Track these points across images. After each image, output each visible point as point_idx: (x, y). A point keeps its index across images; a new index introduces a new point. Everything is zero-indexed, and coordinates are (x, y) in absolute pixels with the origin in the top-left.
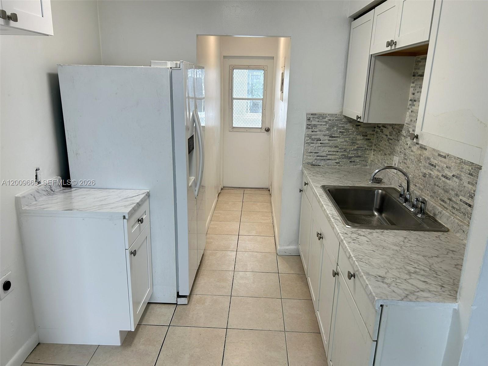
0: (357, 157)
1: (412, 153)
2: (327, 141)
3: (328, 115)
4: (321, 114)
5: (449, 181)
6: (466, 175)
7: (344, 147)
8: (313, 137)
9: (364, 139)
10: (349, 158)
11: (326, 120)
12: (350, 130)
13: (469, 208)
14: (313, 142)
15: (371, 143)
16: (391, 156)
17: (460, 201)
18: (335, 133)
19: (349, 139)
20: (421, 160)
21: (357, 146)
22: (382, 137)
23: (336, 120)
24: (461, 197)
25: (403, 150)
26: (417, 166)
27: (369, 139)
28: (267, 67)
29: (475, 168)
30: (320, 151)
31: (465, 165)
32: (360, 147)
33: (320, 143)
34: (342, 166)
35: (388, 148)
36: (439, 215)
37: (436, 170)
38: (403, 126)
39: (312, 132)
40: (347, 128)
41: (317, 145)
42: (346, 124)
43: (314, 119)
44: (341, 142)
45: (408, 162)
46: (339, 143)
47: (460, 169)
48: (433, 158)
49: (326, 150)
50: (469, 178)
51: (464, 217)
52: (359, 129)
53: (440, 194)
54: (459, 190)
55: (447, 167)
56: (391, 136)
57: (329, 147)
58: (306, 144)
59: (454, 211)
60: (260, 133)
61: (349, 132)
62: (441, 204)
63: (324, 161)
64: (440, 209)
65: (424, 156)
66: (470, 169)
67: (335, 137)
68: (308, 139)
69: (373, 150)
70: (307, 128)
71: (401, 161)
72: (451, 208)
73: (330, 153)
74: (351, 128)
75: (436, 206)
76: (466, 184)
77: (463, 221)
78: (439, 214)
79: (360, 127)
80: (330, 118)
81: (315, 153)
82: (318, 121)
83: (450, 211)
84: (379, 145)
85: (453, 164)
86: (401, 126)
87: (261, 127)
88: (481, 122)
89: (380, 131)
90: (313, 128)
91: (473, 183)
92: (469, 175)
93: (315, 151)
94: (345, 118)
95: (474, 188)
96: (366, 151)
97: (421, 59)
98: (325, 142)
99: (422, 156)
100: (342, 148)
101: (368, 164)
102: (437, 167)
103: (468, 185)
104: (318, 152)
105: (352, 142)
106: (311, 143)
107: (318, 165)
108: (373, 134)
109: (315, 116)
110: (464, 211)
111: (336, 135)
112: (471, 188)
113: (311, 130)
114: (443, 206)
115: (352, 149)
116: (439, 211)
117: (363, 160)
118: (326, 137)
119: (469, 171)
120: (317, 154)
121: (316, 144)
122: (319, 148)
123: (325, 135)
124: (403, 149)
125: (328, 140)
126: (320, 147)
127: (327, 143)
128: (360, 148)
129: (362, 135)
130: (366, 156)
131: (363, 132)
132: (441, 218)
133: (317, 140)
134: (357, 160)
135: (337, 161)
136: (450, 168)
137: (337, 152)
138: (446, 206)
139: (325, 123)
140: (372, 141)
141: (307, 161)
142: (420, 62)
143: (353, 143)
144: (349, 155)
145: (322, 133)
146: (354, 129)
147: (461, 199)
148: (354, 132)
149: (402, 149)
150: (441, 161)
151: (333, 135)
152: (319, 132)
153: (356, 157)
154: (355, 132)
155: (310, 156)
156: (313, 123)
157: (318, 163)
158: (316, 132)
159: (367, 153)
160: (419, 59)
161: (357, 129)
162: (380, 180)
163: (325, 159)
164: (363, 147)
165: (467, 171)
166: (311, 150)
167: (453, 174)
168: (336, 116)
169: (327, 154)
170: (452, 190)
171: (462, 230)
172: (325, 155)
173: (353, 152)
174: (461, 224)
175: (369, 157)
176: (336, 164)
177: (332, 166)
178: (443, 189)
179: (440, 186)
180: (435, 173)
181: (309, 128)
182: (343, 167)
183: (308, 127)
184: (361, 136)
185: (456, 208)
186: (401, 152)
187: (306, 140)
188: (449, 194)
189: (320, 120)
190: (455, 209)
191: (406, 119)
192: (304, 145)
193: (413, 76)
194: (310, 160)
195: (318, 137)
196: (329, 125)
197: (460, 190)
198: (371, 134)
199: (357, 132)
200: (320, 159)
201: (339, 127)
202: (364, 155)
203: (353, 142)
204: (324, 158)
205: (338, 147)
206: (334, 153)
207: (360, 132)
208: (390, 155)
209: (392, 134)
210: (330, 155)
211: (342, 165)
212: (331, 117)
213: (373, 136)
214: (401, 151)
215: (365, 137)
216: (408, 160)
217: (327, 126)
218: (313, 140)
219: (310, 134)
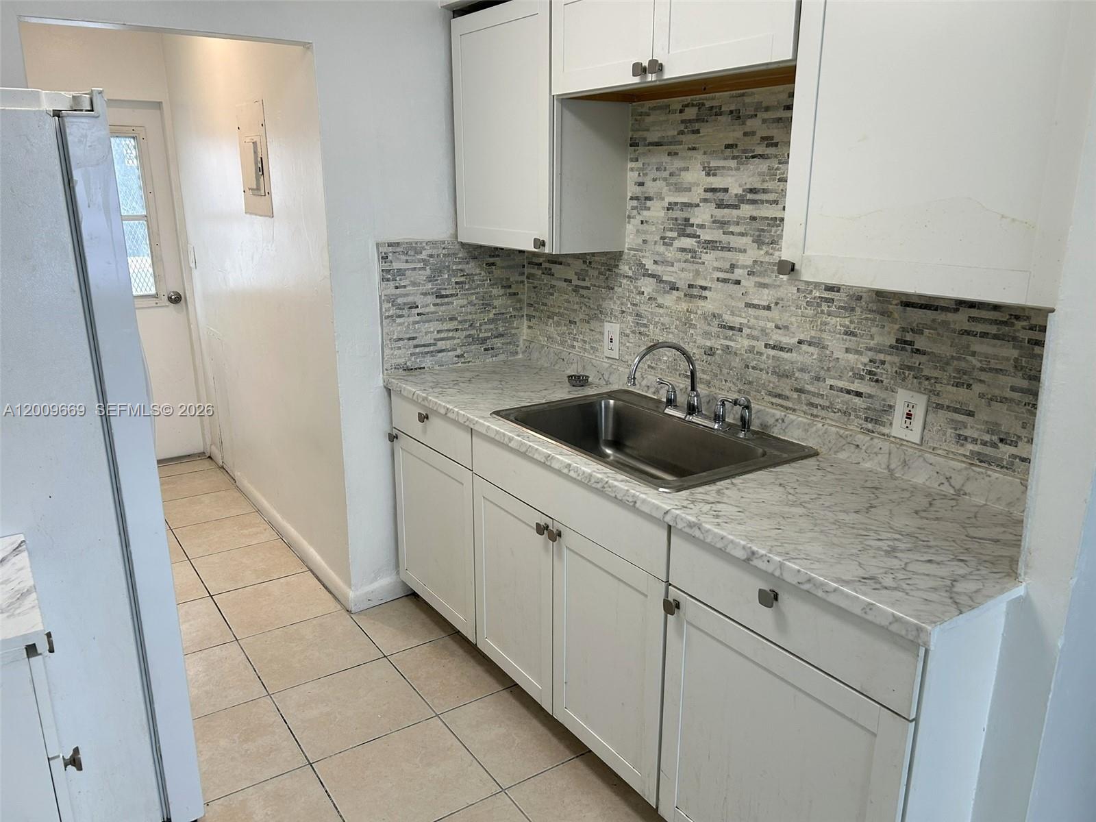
0: (497, 337)
1: (661, 311)
2: (432, 308)
3: (426, 244)
4: (411, 243)
5: (789, 354)
6: (838, 336)
7: (470, 317)
8: (400, 301)
9: (506, 294)
10: (481, 342)
11: (423, 256)
12: (476, 278)
13: (855, 399)
14: (400, 312)
15: (520, 301)
16: (594, 324)
17: (831, 389)
18: (446, 287)
19: (476, 299)
20: (694, 322)
21: (494, 311)
22: (553, 287)
23: (444, 255)
24: (829, 382)
25: (629, 308)
26: (682, 335)
27: (514, 294)
28: (145, 130)
29: (862, 319)
30: (420, 334)
31: (830, 317)
32: (500, 314)
33: (418, 314)
34: (469, 362)
35: (576, 307)
36: (779, 425)
37: (744, 336)
38: (621, 256)
39: (397, 288)
40: (470, 272)
41: (411, 319)
42: (468, 263)
43: (396, 256)
44: (461, 307)
45: (651, 331)
46: (456, 309)
47: (819, 327)
48: (729, 313)
49: (432, 330)
50: (846, 340)
51: (846, 420)
52: (492, 272)
53: (767, 383)
54: (823, 368)
55: (777, 327)
56: (585, 280)
57: (437, 320)
58: (385, 318)
59: (815, 411)
60: (157, 310)
61: (473, 281)
62: (772, 404)
63: (432, 356)
64: (779, 414)
65: (699, 312)
66: (847, 323)
67: (447, 296)
68: (389, 308)
69: (525, 316)
70: (383, 281)
71: (628, 331)
72: (805, 408)
73: (442, 335)
74: (478, 272)
75: (765, 409)
76: (839, 354)
77: (845, 427)
78: (777, 423)
79: (494, 267)
80: (431, 251)
81: (409, 339)
82: (407, 261)
83: (805, 413)
84: (545, 305)
85: (793, 319)
86: (616, 257)
87: (153, 292)
88: (1013, 220)
89: (540, 272)
90: (398, 279)
91: (859, 349)
92: (846, 335)
93: (408, 336)
94: (463, 248)
95: (862, 360)
96: (513, 321)
97: (650, 109)
98: (427, 310)
99: (696, 313)
100: (465, 321)
101: (519, 348)
102: (746, 331)
103: (847, 355)
104: (414, 336)
105: (483, 304)
106: (397, 317)
107: (420, 368)
108: (522, 282)
109: (398, 249)
110: (845, 407)
111: (448, 292)
112: (857, 360)
113: (392, 284)
114: (782, 406)
115: (486, 320)
116: (778, 417)
117: (510, 343)
118: (429, 297)
119: (843, 327)
120: (415, 342)
121: (408, 316)
122: (416, 326)
123: (425, 294)
124: (629, 306)
125: (434, 305)
126: (418, 322)
127: (432, 313)
128: (500, 317)
129: (502, 286)
130: (513, 331)
131: (502, 279)
132: (786, 430)
133: (410, 308)
134: (498, 343)
135: (459, 352)
136: (786, 327)
137: (457, 330)
138: (790, 404)
139: (421, 265)
140: (522, 297)
141: (394, 361)
142: (648, 115)
143: (486, 306)
144: (480, 336)
145: (417, 290)
146: (483, 273)
147: (831, 385)
148: (484, 281)
149: (627, 305)
150: (756, 318)
151: (443, 293)
152: (411, 288)
153: (495, 337)
154: (487, 280)
155: (399, 348)
156: (396, 265)
157: (418, 362)
158: (405, 287)
159: (515, 325)
160: (645, 109)
161: (489, 273)
162: (585, 380)
163: (432, 352)
164: (506, 313)
165: (838, 327)
166: (399, 332)
167: (798, 339)
168: (443, 246)
169: (435, 339)
170: (802, 370)
171: (852, 444)
172: (432, 341)
173: (487, 327)
174: (847, 433)
175: (519, 333)
176: (457, 359)
177: (450, 366)
178: (774, 373)
179: (762, 367)
180: (741, 343)
181: (388, 280)
182: (473, 364)
183: (387, 276)
184: (498, 288)
185: (821, 406)
186: (623, 312)
187: (384, 310)
188: (795, 380)
189: (410, 258)
190: (819, 407)
191: (627, 240)
192: (382, 322)
193: (631, 146)
194: (400, 357)
195: (410, 299)
196: (430, 269)
197: (825, 368)
198: (517, 282)
199: (490, 280)
200: (422, 353)
201: (453, 271)
202: (508, 331)
203: (486, 304)
204: (431, 350)
205: (456, 319)
206: (451, 334)
207: (497, 279)
208: (588, 322)
209: (587, 275)
210: (442, 339)
211: (469, 360)
212: (434, 248)
213: (521, 286)
214: (624, 309)
215: (508, 291)
216: (651, 327)
217: (428, 272)
218: (400, 309)
219: (392, 295)
